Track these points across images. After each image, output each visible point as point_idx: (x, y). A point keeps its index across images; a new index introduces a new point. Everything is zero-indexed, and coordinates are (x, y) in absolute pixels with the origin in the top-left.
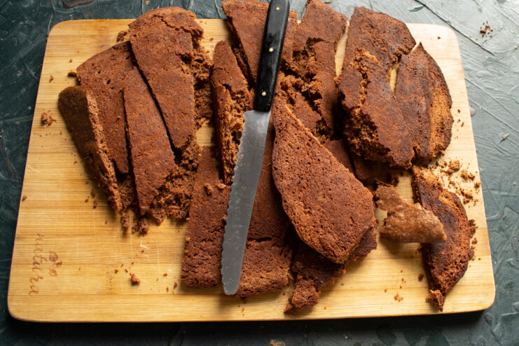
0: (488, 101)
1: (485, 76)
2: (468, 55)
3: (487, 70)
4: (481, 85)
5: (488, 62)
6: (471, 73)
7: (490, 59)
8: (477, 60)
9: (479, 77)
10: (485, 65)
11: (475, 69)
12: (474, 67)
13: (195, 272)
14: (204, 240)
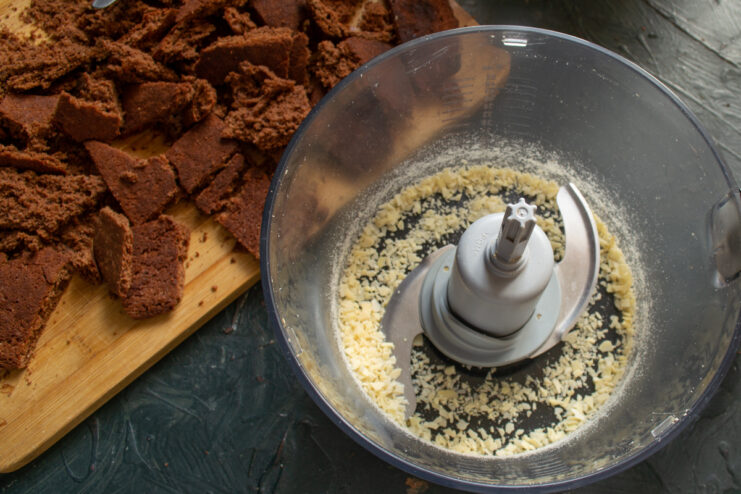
0: (728, 134)
1: (723, 97)
2: (699, 67)
3: (728, 88)
4: (718, 110)
5: (729, 77)
6: (703, 92)
7: (731, 72)
8: (712, 74)
9: (715, 99)
10: (723, 80)
11: (710, 87)
12: (707, 84)
13: (141, 296)
14: (144, 251)
